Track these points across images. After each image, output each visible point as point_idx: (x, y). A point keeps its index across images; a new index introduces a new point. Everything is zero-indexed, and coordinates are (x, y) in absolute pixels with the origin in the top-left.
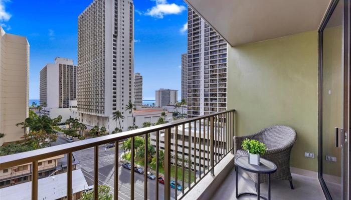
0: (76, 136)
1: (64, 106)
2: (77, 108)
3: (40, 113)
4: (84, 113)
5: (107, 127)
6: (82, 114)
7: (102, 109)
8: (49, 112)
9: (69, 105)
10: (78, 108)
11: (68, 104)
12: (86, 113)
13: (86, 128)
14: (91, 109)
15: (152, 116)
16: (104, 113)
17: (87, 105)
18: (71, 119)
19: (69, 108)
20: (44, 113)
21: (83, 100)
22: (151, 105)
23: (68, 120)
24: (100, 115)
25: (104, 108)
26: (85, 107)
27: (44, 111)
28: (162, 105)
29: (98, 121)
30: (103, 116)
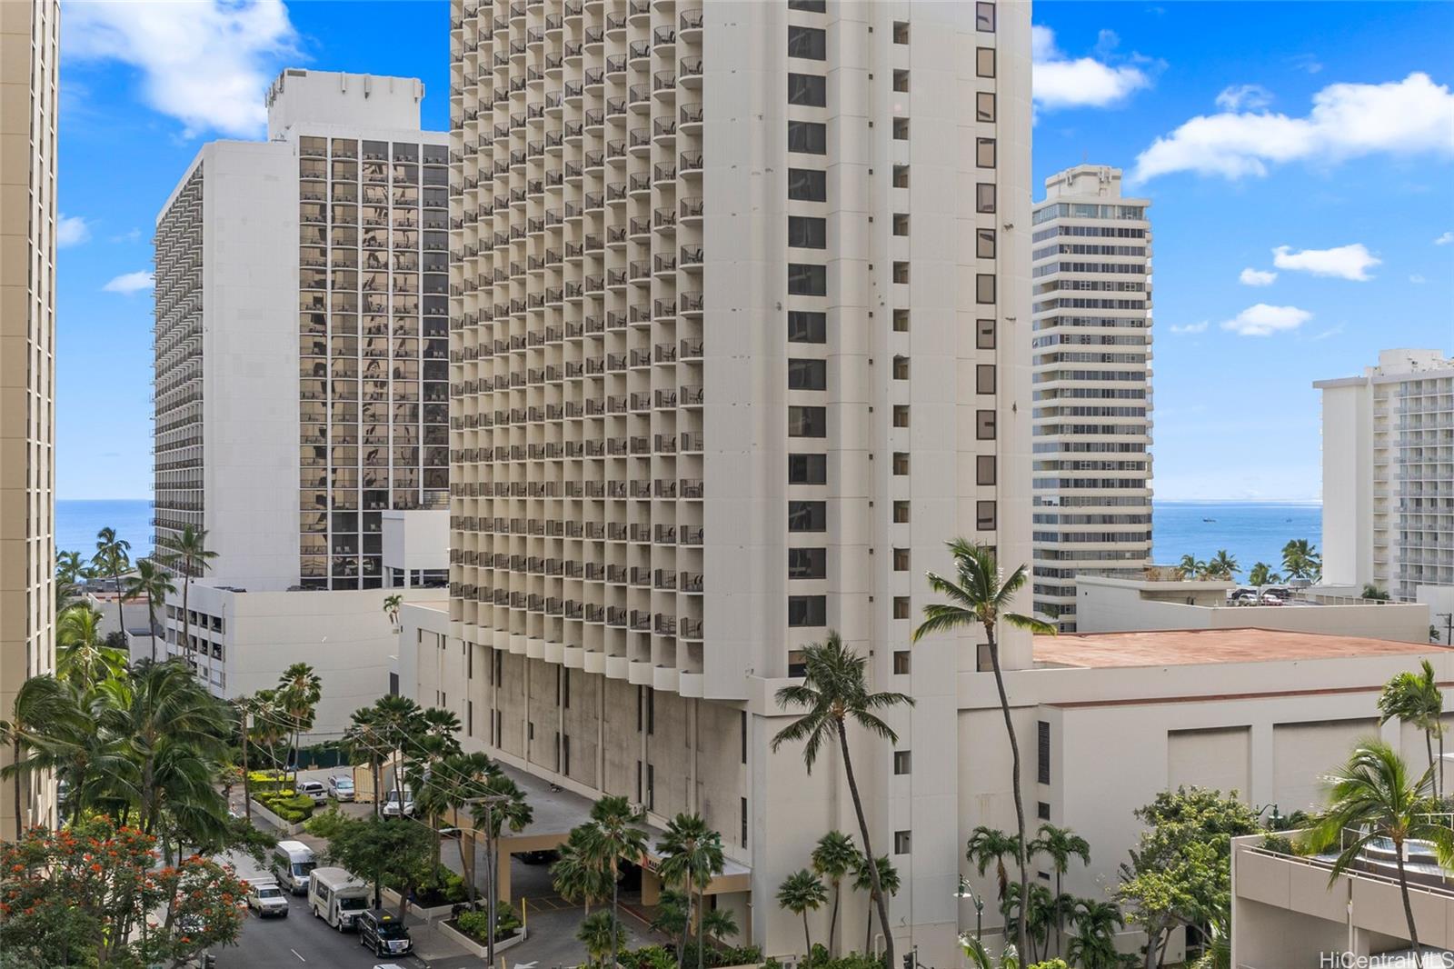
0: (432, 898)
1: (339, 567)
2: (444, 593)
3: (155, 630)
4: (513, 644)
5: (725, 824)
6: (496, 658)
7: (682, 611)
8: (218, 623)
9: (389, 560)
10: (458, 591)
11: (374, 543)
12: (532, 649)
13: (524, 817)
14: (573, 609)
15: (1261, 715)
16: (696, 651)
17: (537, 565)
18: (394, 705)
19: (387, 591)
20: (184, 639)
21: (505, 508)
22: (1260, 574)
23: (362, 718)
24: (660, 679)
25: (698, 602)
26: (518, 583)
27: (181, 613)
28: (1417, 573)
29: (637, 747)
30: (688, 686)
